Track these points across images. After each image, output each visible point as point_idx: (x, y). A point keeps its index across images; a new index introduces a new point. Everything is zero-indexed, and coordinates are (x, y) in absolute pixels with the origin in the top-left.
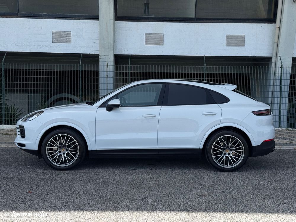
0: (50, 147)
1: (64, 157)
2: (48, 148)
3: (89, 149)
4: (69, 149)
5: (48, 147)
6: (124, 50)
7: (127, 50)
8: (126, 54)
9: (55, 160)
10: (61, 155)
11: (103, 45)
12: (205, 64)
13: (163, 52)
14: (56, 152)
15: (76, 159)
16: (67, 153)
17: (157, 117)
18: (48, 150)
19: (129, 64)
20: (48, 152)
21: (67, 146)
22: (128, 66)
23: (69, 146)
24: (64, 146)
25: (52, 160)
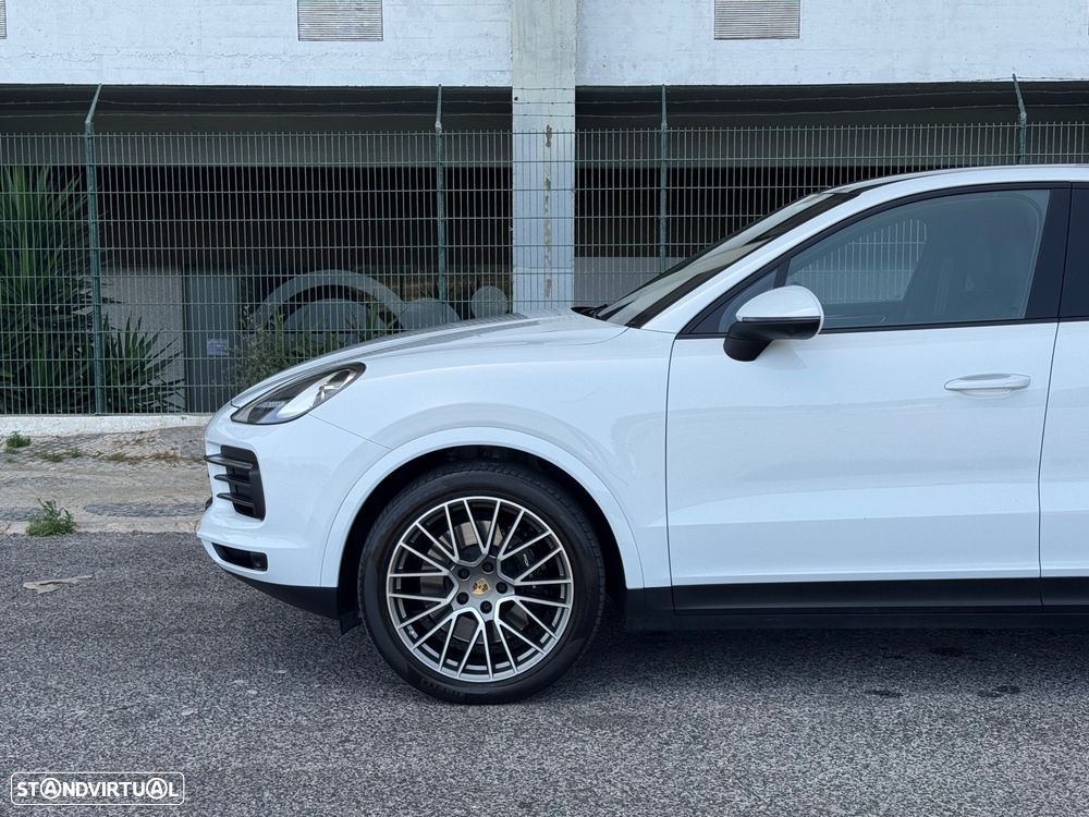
0: (405, 571)
1: (490, 625)
2: (395, 579)
3: (633, 581)
4: (518, 582)
5: (397, 571)
6: (621, 67)
7: (635, 67)
8: (626, 84)
9: (436, 642)
10: (470, 615)
11: (528, 43)
12: (1023, 115)
13: (796, 68)
14: (444, 602)
15: (553, 639)
16: (502, 605)
17: (1038, 385)
18: (395, 591)
19: (664, 124)
20: (396, 599)
21: (504, 563)
22: (659, 135)
23: (513, 567)
24: (488, 565)
25: (420, 648)
